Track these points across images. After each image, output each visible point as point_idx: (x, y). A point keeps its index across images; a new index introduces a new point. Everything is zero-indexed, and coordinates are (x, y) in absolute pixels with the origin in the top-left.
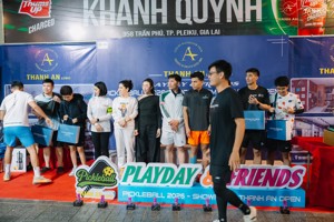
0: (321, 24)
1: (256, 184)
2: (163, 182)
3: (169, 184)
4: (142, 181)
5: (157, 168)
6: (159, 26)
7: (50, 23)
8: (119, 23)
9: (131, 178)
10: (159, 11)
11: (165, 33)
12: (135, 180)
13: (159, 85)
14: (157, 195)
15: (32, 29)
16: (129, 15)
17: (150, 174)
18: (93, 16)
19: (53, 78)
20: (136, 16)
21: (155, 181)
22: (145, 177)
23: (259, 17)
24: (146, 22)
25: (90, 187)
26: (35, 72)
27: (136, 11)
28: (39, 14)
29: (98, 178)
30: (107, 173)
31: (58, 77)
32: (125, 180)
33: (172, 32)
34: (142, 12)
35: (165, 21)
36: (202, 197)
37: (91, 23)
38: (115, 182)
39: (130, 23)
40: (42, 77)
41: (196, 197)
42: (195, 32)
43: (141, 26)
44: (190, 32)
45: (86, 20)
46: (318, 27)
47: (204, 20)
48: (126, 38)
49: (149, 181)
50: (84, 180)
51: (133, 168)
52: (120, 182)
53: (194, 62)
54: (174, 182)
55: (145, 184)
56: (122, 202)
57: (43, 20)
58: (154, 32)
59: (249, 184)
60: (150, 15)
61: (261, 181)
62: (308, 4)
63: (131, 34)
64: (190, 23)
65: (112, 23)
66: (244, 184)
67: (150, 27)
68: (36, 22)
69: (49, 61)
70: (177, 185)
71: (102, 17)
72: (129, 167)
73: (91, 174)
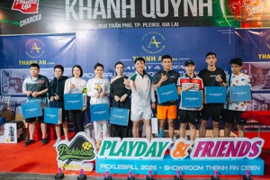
0: (259, 18)
1: (220, 155)
2: (137, 155)
3: (142, 157)
4: (118, 154)
5: (131, 143)
6: (128, 20)
7: (38, 18)
8: (95, 17)
9: (107, 152)
10: (128, 7)
11: (133, 25)
12: (111, 154)
13: (129, 68)
14: (131, 167)
15: (23, 23)
16: (103, 10)
17: (125, 149)
18: (73, 11)
19: (40, 63)
20: (109, 11)
21: (130, 155)
22: (120, 151)
23: (210, 13)
24: (118, 16)
25: (70, 160)
26: (26, 58)
27: (109, 7)
28: (28, 10)
29: (77, 152)
30: (85, 148)
31: (45, 62)
32: (102, 154)
33: (139, 24)
34: (114, 7)
35: (133, 15)
36: (172, 168)
37: (72, 17)
38: (93, 156)
39: (104, 17)
40: (31, 62)
41: (167, 168)
42: (158, 24)
43: (113, 19)
44: (154, 25)
45: (68, 15)
46: (257, 21)
47: (166, 14)
48: (101, 29)
49: (124, 155)
50: (65, 153)
51: (110, 143)
52: (98, 156)
53: (158, 49)
54: (147, 155)
55: (120, 157)
56: (99, 174)
57: (32, 15)
58: (124, 25)
59: (214, 155)
60: (121, 9)
61: (225, 152)
62: (249, 2)
63: (105, 26)
64: (154, 17)
65: (89, 17)
66: (209, 155)
67: (121, 20)
68: (26, 17)
69: (38, 49)
70: (150, 157)
71: (81, 12)
72: (106, 142)
73: (71, 148)
